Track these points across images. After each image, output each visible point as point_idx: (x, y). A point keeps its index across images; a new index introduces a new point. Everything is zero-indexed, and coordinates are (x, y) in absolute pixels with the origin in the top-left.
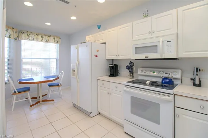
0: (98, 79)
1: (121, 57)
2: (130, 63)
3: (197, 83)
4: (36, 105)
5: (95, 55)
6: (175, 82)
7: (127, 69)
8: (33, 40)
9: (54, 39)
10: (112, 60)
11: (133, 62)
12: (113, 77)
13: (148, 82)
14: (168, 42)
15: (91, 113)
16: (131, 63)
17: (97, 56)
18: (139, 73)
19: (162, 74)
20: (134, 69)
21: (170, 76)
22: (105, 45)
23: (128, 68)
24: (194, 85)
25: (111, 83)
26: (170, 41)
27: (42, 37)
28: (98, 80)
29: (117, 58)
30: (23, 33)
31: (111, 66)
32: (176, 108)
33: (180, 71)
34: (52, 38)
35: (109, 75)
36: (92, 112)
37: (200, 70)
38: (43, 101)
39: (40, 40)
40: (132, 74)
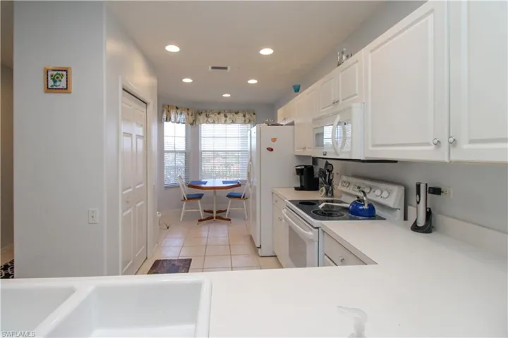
0: (272, 191)
1: (307, 152)
4: (208, 221)
5: (268, 149)
8: (214, 122)
9: (244, 116)
14: (345, 124)
15: (260, 249)
17: (271, 150)
22: (292, 127)
27: (226, 116)
28: (272, 193)
30: (200, 114)
34: (241, 115)
38: (216, 218)
39: (223, 121)
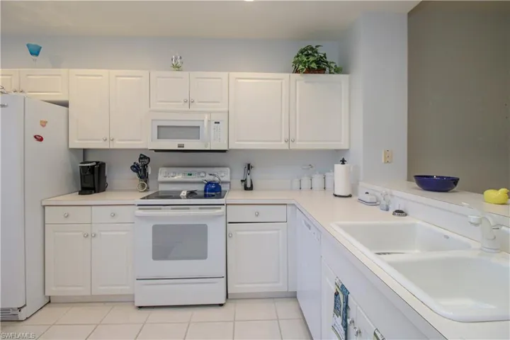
0: (44, 204)
1: (118, 144)
2: (140, 158)
3: (249, 186)
5: (35, 137)
6: (224, 188)
7: (134, 171)
10: (85, 151)
11: (147, 156)
12: (91, 193)
13: (184, 193)
14: (216, 123)
15: (22, 310)
16: (142, 157)
17: (40, 139)
18: (161, 178)
19: (203, 177)
20: (149, 171)
21: (217, 179)
22: (65, 108)
23: (135, 168)
24: (246, 189)
25: (93, 208)
26: (219, 123)
28: (44, 207)
29: (107, 147)
31: (88, 167)
32: (228, 224)
33: (228, 169)
35: (80, 189)
36: (25, 305)
37: (252, 167)
40: (146, 182)
